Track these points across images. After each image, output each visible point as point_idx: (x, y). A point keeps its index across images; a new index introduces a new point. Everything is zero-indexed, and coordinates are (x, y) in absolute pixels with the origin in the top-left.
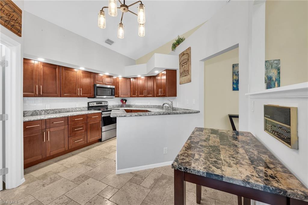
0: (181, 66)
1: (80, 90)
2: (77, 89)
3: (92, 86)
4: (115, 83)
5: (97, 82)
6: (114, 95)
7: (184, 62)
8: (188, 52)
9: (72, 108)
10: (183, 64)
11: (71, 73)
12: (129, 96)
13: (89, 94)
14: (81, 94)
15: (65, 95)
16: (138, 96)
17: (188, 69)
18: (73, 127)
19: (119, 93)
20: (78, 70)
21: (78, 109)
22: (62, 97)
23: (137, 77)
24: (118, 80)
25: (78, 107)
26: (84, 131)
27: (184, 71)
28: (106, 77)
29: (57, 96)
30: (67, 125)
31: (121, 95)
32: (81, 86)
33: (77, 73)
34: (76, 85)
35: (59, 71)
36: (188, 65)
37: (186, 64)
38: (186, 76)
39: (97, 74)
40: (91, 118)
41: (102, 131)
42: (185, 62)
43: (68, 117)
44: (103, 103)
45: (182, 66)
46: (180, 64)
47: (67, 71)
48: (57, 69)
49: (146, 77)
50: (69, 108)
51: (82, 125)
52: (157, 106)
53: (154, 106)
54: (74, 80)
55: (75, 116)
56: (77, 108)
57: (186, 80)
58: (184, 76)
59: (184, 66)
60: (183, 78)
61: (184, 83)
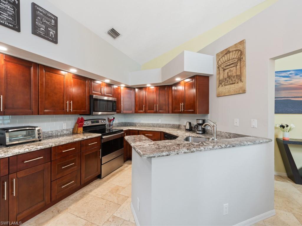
0: (221, 70)
1: (70, 104)
2: (65, 101)
3: (87, 98)
4: (116, 94)
5: (93, 92)
6: (116, 110)
7: (229, 64)
8: (240, 47)
9: (57, 131)
10: (226, 66)
11: (56, 77)
12: (134, 112)
13: (83, 110)
14: (72, 110)
15: (45, 111)
16: (145, 112)
17: (238, 73)
18: (58, 164)
19: (120, 107)
20: (66, 73)
21: (65, 132)
22: (40, 115)
23: (144, 87)
24: (119, 90)
25: (66, 128)
26: (76, 167)
27: (229, 77)
28: (106, 86)
29: (32, 114)
30: (50, 162)
31: (123, 110)
32: (71, 98)
33: (66, 77)
34: (64, 96)
35: (35, 73)
36: (240, 67)
37: (234, 67)
38: (234, 83)
39: (94, 80)
40: (87, 145)
41: (102, 163)
42: (233, 63)
43: (51, 147)
44: (100, 121)
45: (224, 70)
46: (218, 68)
47: (48, 73)
48: (32, 69)
49: (158, 86)
50: (53, 130)
51: (73, 159)
52: (171, 124)
53: (166, 125)
54: (61, 88)
55: (62, 145)
56: (64, 130)
57: (233, 89)
58: (228, 85)
59: (230, 69)
60: (227, 87)
61: (229, 94)
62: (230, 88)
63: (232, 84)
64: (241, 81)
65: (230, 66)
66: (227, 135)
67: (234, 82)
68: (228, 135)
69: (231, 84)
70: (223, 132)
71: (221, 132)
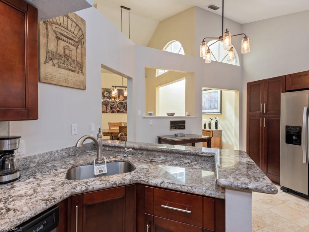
10: (61, 34)
17: (79, 60)
27: (66, 56)
37: (73, 45)
38: (74, 71)
42: (72, 39)
45: (58, 38)
57: (72, 79)
58: (65, 68)
59: (68, 44)
60: (63, 71)
61: (66, 85)
62: (68, 76)
63: (72, 71)
64: (82, 72)
65: (69, 40)
66: (64, 154)
67: (73, 69)
68: (66, 153)
69: (69, 70)
70: (57, 151)
71: (51, 153)
